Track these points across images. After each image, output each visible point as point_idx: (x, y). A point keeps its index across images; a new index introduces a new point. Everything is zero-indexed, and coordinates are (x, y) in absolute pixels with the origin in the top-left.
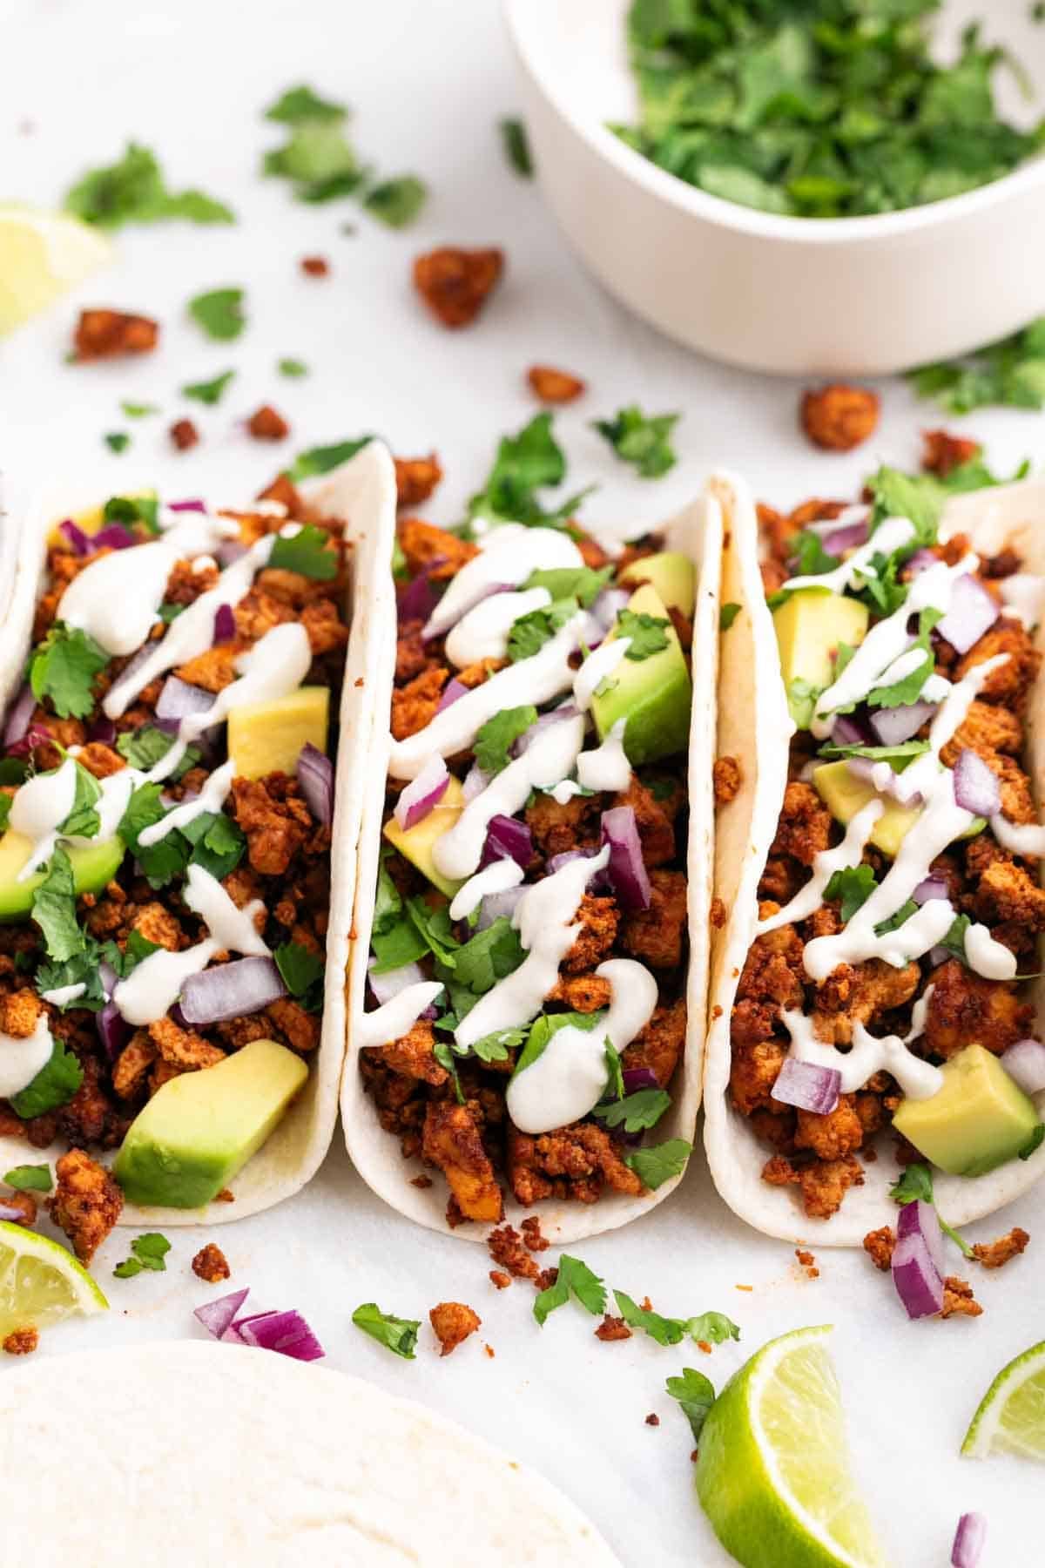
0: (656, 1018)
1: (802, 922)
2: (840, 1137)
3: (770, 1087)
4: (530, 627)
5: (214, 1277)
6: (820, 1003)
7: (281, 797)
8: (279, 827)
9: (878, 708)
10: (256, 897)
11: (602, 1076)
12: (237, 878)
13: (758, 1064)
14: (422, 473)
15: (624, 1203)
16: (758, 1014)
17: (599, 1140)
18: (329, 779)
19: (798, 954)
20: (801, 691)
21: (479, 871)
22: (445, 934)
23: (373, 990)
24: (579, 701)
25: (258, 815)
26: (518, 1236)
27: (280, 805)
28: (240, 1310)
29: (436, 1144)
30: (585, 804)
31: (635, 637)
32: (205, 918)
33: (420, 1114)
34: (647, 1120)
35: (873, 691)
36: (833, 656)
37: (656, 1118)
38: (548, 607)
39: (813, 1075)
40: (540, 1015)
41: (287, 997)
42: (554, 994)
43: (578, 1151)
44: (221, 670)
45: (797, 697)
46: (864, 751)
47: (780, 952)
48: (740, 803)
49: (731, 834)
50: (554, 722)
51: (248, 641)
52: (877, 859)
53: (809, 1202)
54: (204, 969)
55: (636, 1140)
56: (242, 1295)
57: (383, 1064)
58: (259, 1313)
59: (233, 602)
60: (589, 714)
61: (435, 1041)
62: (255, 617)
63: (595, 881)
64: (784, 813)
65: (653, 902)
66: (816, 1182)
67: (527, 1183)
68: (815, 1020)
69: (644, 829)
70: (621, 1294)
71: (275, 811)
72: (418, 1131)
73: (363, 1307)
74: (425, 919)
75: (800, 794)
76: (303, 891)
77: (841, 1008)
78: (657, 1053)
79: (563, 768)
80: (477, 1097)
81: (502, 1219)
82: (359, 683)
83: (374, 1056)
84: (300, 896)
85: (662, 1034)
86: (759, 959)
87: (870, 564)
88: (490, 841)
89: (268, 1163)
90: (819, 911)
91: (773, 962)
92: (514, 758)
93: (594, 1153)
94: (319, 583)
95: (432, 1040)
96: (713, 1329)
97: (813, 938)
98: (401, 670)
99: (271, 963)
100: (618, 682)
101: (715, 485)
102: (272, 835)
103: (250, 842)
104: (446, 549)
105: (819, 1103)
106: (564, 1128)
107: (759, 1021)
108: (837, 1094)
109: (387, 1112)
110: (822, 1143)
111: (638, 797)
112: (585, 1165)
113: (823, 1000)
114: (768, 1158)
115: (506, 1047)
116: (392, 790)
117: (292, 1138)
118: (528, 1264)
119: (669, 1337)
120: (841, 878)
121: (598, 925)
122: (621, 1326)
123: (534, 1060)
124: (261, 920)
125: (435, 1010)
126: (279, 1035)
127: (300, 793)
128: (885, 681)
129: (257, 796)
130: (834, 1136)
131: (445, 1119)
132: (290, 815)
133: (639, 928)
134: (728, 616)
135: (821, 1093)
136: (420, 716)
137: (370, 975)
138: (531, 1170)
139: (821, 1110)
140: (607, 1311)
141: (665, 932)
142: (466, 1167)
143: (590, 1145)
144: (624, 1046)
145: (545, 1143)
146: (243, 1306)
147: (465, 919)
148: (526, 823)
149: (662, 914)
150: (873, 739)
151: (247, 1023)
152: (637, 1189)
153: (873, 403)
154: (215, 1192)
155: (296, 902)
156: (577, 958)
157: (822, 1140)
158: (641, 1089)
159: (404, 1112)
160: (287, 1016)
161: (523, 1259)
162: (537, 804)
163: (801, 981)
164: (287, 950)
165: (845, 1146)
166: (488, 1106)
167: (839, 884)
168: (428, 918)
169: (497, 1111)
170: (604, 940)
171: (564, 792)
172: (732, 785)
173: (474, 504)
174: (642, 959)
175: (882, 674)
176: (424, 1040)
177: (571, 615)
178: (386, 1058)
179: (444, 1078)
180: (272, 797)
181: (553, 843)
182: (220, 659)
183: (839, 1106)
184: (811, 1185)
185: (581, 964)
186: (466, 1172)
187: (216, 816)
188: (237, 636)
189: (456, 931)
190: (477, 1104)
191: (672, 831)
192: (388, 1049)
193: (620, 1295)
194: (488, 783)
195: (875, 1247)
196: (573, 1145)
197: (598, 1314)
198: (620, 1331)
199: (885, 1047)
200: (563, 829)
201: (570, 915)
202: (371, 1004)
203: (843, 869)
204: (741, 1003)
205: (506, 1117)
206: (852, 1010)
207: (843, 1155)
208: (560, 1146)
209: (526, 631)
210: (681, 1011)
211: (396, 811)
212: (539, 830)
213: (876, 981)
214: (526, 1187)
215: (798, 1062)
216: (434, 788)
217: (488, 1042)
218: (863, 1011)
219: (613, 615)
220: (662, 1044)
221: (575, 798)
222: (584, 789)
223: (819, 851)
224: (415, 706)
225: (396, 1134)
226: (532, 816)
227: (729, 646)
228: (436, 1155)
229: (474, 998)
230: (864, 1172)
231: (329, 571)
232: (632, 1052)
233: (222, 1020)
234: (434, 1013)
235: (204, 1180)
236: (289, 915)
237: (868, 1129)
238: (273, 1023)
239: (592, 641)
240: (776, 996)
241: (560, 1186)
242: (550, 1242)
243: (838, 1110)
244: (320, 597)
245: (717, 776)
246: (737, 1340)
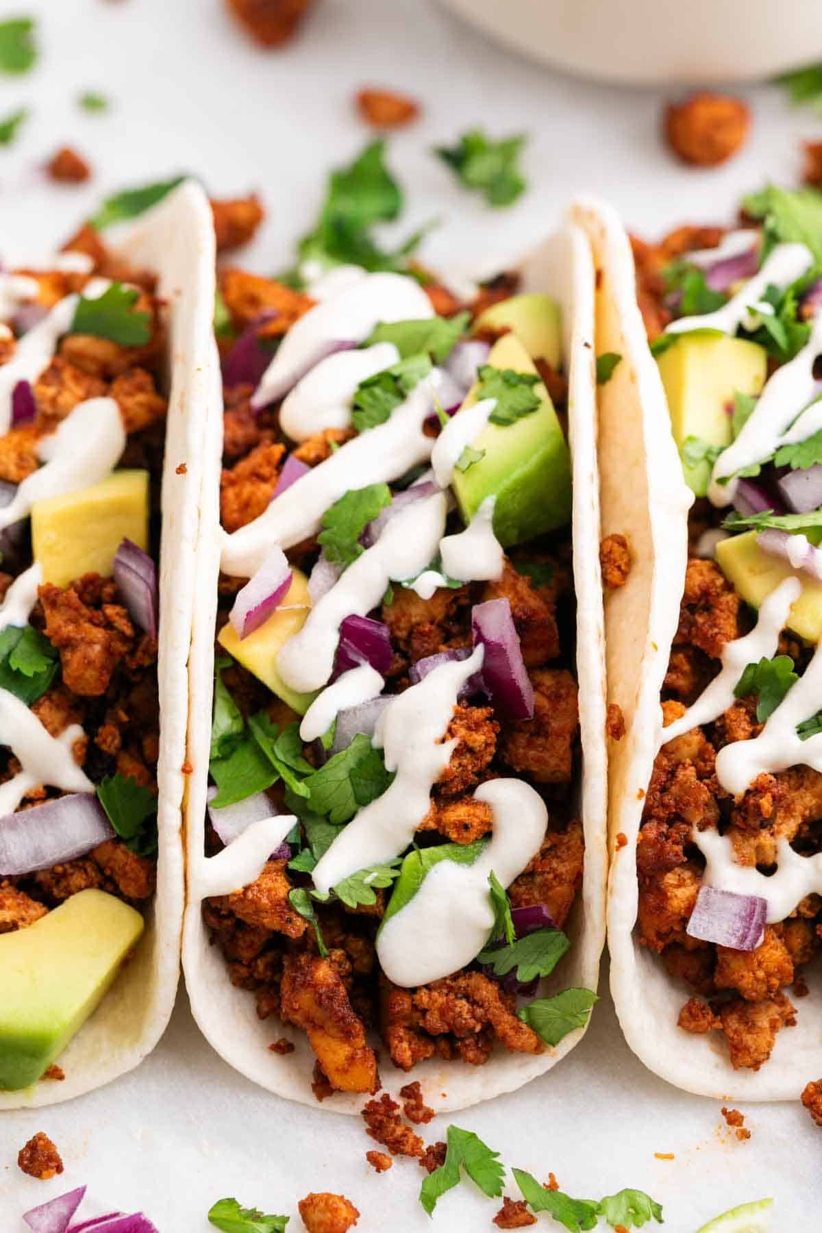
0: (547, 846)
1: (712, 724)
2: (769, 975)
3: (684, 921)
4: (377, 391)
5: (45, 1173)
6: (737, 819)
7: (97, 604)
8: (96, 640)
9: (787, 469)
10: (74, 722)
11: (487, 919)
12: (51, 700)
13: (669, 894)
14: (243, 214)
15: (518, 1062)
16: (667, 838)
17: (487, 991)
18: (151, 580)
19: (709, 763)
20: (696, 452)
21: (332, 681)
22: (295, 757)
23: (214, 828)
24: (440, 474)
25: (71, 627)
26: (397, 1107)
27: (95, 613)
28: (75, 1214)
29: (296, 1006)
30: (452, 597)
31: (500, 398)
32: (15, 751)
33: (276, 967)
34: (541, 966)
35: (779, 448)
36: (729, 409)
37: (553, 965)
38: (394, 367)
39: (735, 907)
40: (410, 849)
41: (115, 839)
42: (427, 823)
43: (463, 1006)
44: (21, 457)
45: (691, 459)
46: (775, 521)
47: (688, 761)
48: (633, 588)
49: (626, 627)
50: (411, 502)
51: (52, 421)
52: (794, 646)
53: (735, 1052)
54: (16, 811)
55: (529, 989)
56: (79, 1194)
57: (231, 913)
58: (100, 1216)
59: (31, 375)
60: (451, 491)
61: (291, 884)
62: (59, 393)
63: (467, 687)
64: (686, 597)
65: (537, 709)
66: (742, 1027)
67: (405, 1045)
68: (734, 841)
69: (522, 624)
70: (522, 1172)
71: (91, 621)
72: (275, 987)
73: (220, 1203)
74: (271, 740)
75: (701, 574)
76: (129, 710)
77: (763, 826)
78: (550, 888)
79: (425, 558)
80: (342, 945)
81: (378, 1087)
82: (181, 470)
83: (219, 906)
84: (124, 717)
85: (554, 865)
86: (665, 770)
87: (764, 299)
88: (342, 645)
89: (101, 1031)
90: (731, 709)
91: (680, 774)
92: (367, 546)
93: (482, 1006)
94: (131, 349)
95: (286, 883)
96: (631, 1210)
97: (727, 744)
98: (230, 447)
99: (94, 799)
100: (484, 454)
101: (579, 215)
102: (90, 650)
103: (63, 660)
104: (274, 302)
105: (743, 938)
106: (445, 979)
107: (668, 845)
108: (763, 926)
109: (237, 967)
110: (748, 984)
111: (514, 586)
112: (472, 1022)
113: (742, 817)
114: (684, 1000)
115: (374, 889)
116: (227, 589)
117: (128, 1001)
118: (411, 1140)
119: (581, 1223)
120: (755, 672)
121: (474, 741)
122: (523, 1211)
123: (406, 903)
124: (80, 749)
125: (288, 847)
126: (108, 883)
127: (119, 598)
128: (793, 437)
129: (69, 606)
130: (761, 974)
131: (306, 975)
132: (108, 625)
133: (522, 740)
134: (606, 368)
135: (745, 927)
136: (254, 500)
137: (210, 809)
138: (409, 1028)
139: (746, 946)
140: (506, 1192)
141: (552, 745)
142: (333, 1031)
143: (477, 998)
144: (511, 879)
145: (423, 997)
146: (79, 1208)
147: (318, 740)
148: (383, 621)
149: (548, 723)
150: (783, 507)
151: (70, 871)
152: (534, 1045)
153: (742, 114)
154: (43, 1068)
155: (120, 725)
156: (452, 781)
157: (747, 979)
158: (533, 931)
159: (257, 966)
160: (115, 860)
161: (405, 1135)
162: (396, 600)
163: (716, 796)
164: (113, 783)
165: (774, 985)
166: (355, 956)
167: (753, 678)
168: (276, 738)
169: (366, 960)
170: (482, 756)
171: (427, 585)
172: (623, 567)
173: (305, 246)
174: (527, 776)
175: (788, 429)
176: (277, 885)
177: (423, 376)
178: (234, 907)
179: (303, 929)
180: (87, 605)
181: (416, 644)
182: (20, 444)
183: (766, 938)
184: (736, 1031)
185: (457, 787)
186: (333, 1037)
187: (22, 629)
188: (38, 416)
189: (308, 752)
190: (343, 955)
191: (555, 626)
192: (235, 898)
193: (520, 1174)
194: (338, 577)
195: (815, 1103)
196: (457, 998)
197: (495, 1196)
198: (522, 1217)
199: (816, 865)
200: (427, 628)
201: (441, 730)
202: (214, 845)
203: (757, 661)
204: (647, 825)
205: (376, 967)
206: (775, 826)
207: (772, 995)
208: (441, 1000)
209: (373, 395)
210: (576, 835)
211: (232, 615)
212: (399, 628)
213: (802, 790)
214: (404, 1050)
215: (716, 892)
216: (274, 588)
217: (351, 882)
218: (789, 827)
219: (471, 372)
220: (556, 876)
221: (439, 591)
222: (450, 580)
223: (728, 641)
224: (248, 489)
225: (250, 990)
226: (390, 614)
227: (608, 401)
228: (297, 1017)
229: (333, 829)
230: (796, 1012)
231: (140, 336)
232: (520, 886)
233: (39, 869)
234: (287, 852)
235: (27, 1060)
236: (112, 741)
237: (798, 960)
238: (100, 869)
239: (450, 404)
240: (687, 816)
241: (443, 1045)
242: (435, 1112)
243: (765, 943)
244: (133, 365)
245: (605, 558)
246: (661, 1221)
